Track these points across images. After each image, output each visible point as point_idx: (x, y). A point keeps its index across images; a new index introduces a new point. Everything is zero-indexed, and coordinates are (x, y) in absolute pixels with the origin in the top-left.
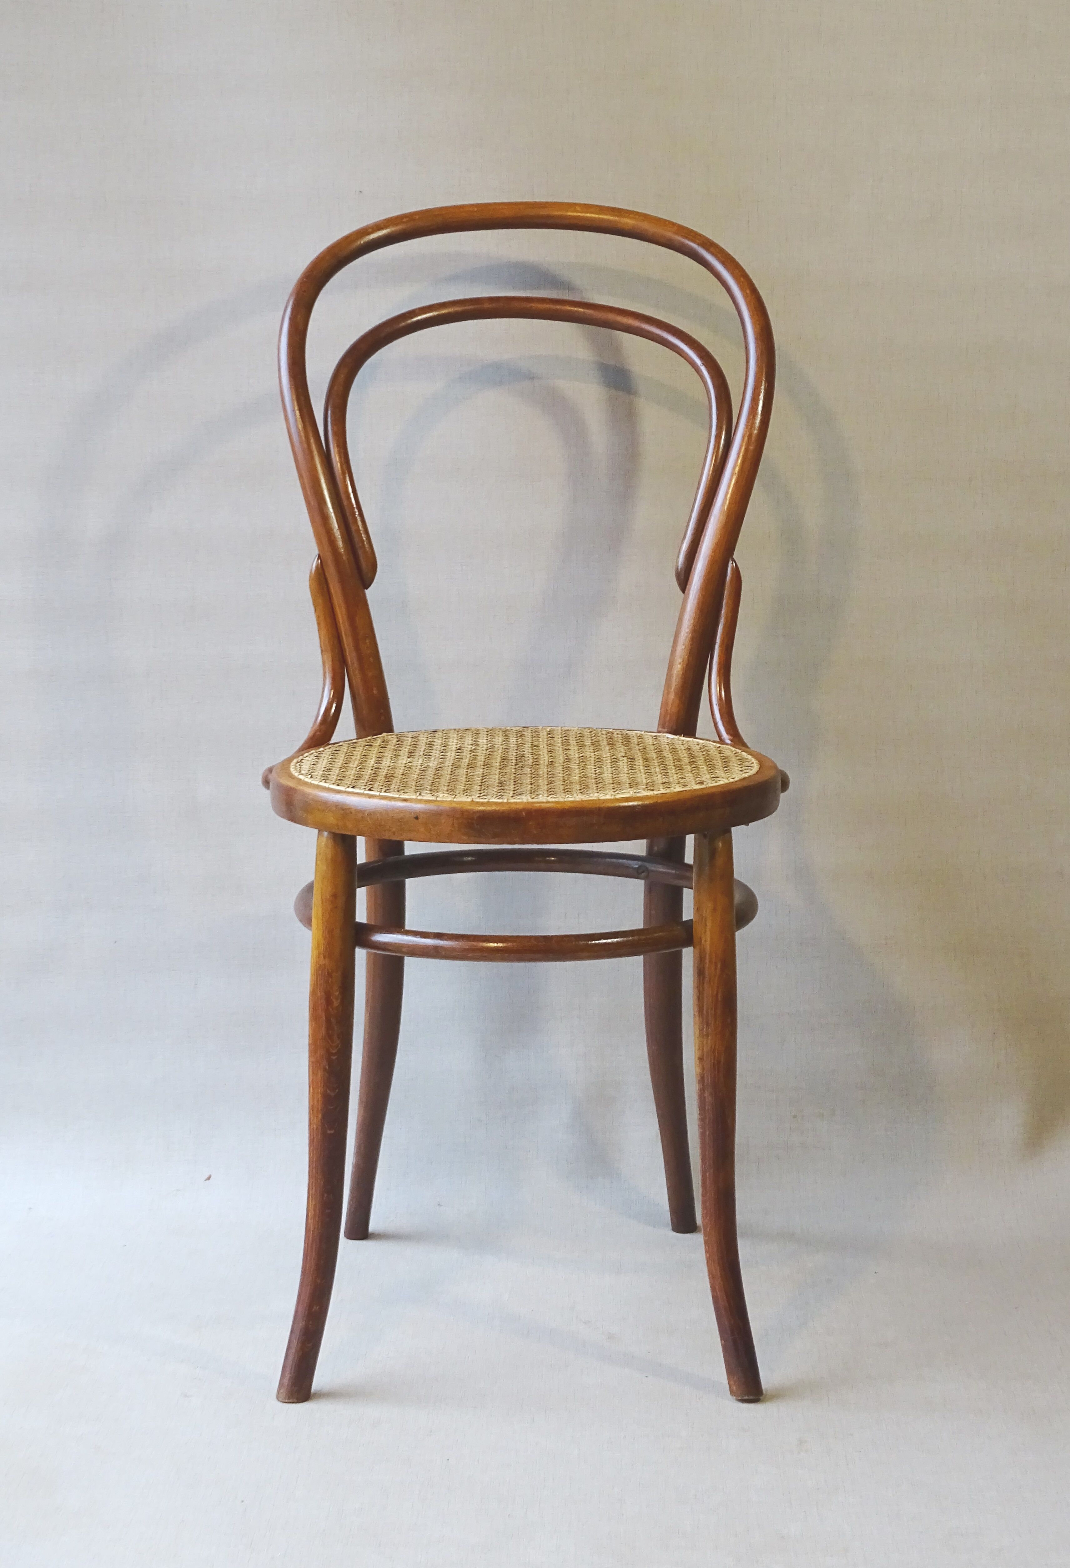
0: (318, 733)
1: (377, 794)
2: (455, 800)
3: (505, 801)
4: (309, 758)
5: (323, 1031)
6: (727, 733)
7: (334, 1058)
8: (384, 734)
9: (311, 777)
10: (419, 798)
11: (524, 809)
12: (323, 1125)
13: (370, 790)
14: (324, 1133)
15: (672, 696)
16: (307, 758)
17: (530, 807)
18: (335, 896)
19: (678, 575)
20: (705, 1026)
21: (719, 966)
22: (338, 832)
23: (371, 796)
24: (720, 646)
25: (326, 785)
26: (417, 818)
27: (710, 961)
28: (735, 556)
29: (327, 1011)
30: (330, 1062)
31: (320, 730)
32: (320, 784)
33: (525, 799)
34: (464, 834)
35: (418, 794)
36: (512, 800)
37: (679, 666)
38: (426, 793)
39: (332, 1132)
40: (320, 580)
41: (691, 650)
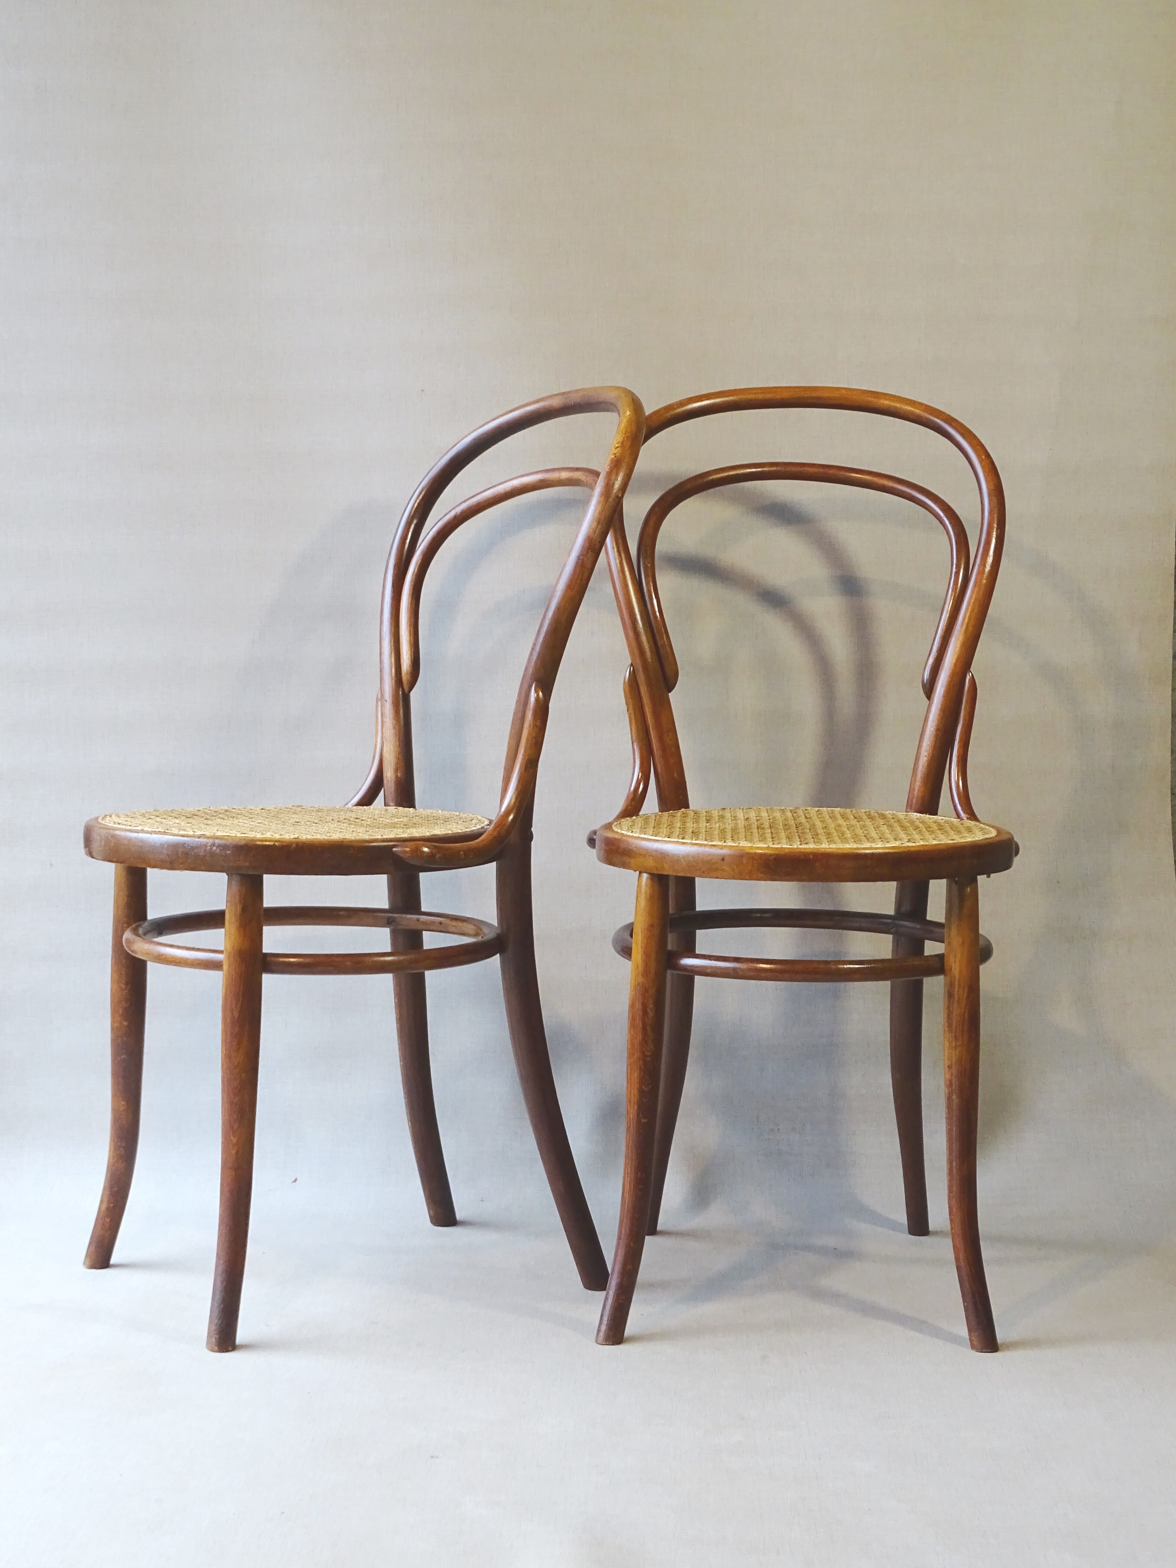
0: (630, 807)
1: (689, 841)
2: (754, 846)
3: (795, 847)
4: (627, 821)
5: (639, 1037)
6: (964, 813)
7: (649, 1059)
8: (683, 810)
9: (632, 832)
10: (724, 844)
11: (812, 853)
12: (638, 1115)
13: (682, 839)
14: (639, 1121)
15: (918, 783)
16: (624, 822)
17: (816, 851)
18: (652, 926)
19: (924, 686)
20: (954, 1040)
21: (966, 990)
22: (656, 872)
23: (684, 843)
24: (959, 742)
25: (646, 836)
26: (723, 859)
27: (959, 985)
28: (971, 669)
29: (643, 1020)
30: (644, 1061)
31: (631, 805)
32: (640, 836)
33: (811, 846)
34: (762, 873)
35: (723, 842)
36: (801, 847)
37: (925, 759)
38: (729, 842)
39: (646, 1120)
40: (633, 685)
41: (935, 746)
